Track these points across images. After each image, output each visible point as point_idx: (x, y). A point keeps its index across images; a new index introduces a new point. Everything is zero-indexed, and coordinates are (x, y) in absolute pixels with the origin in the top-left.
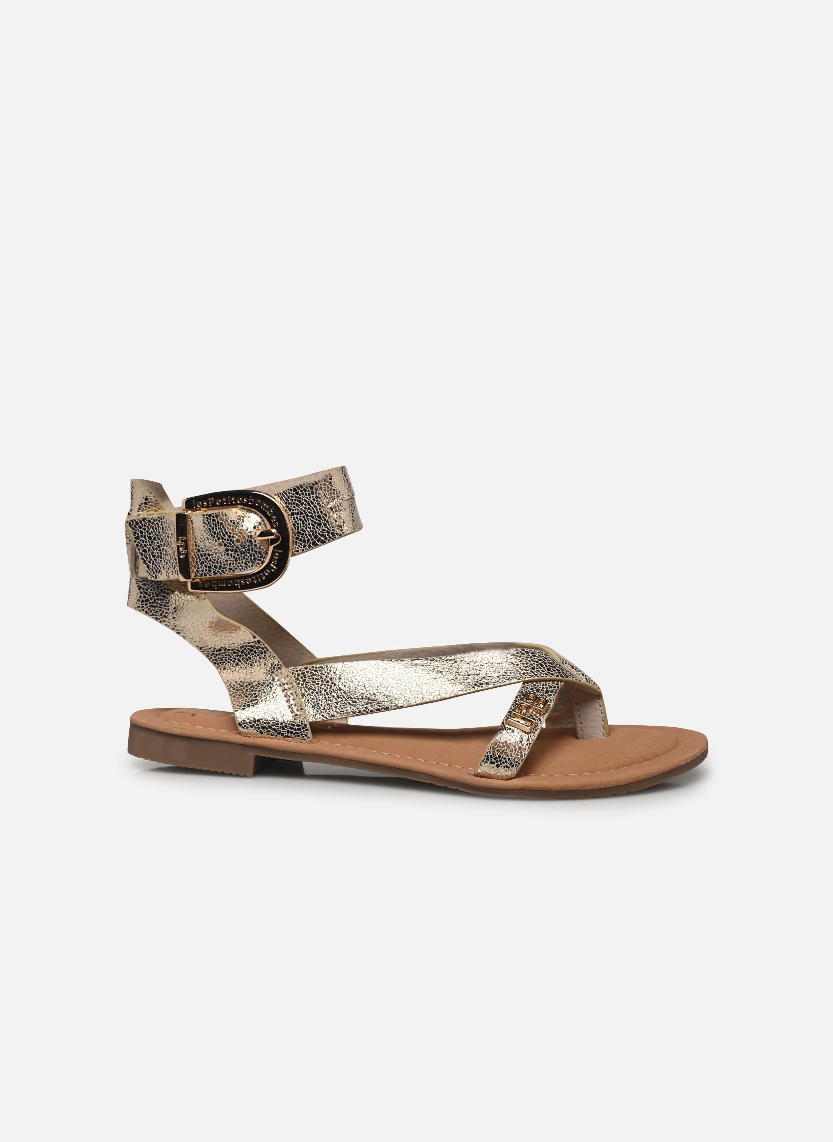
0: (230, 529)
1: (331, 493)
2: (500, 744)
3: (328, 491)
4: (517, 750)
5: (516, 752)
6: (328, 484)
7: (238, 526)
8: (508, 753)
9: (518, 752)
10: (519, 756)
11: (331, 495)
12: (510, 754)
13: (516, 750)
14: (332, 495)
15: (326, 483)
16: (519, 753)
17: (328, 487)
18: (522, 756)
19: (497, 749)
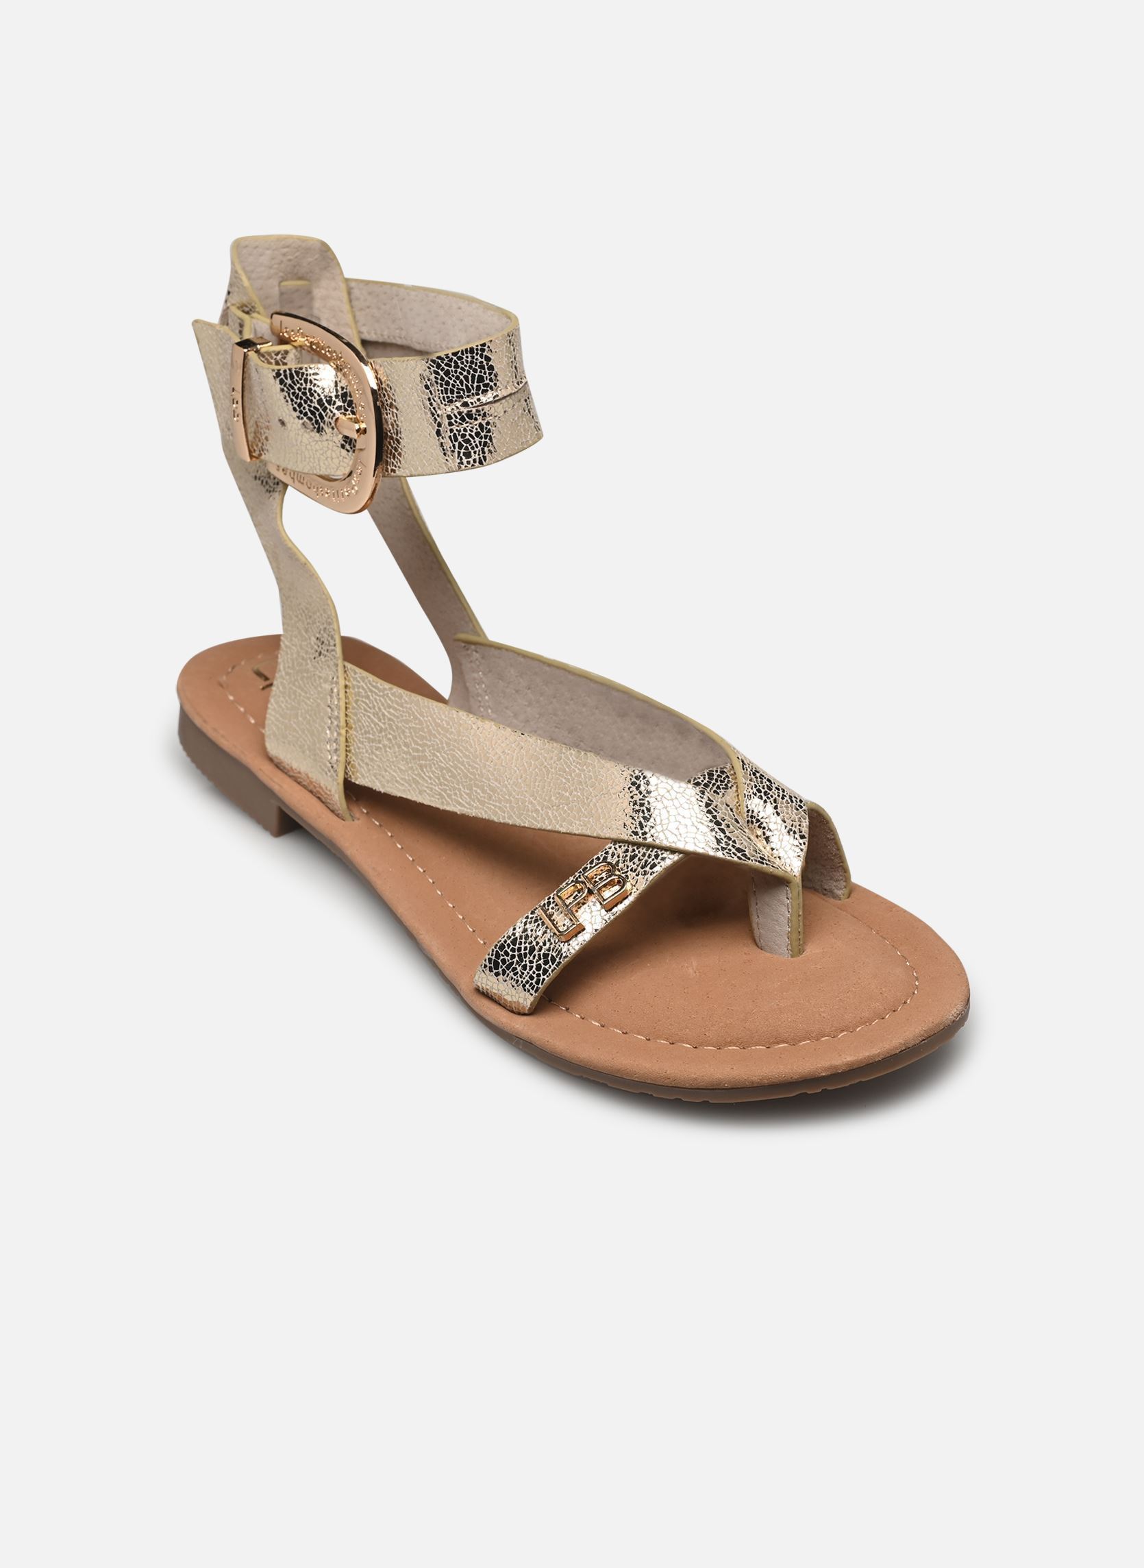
0: (296, 403)
1: (446, 389)
2: (509, 951)
3: (441, 386)
4: (534, 969)
5: (531, 972)
6: (442, 373)
7: (311, 401)
8: (518, 970)
9: (534, 972)
10: (534, 982)
11: (446, 393)
12: (520, 973)
13: (531, 968)
14: (449, 395)
15: (439, 371)
16: (535, 976)
17: (442, 379)
18: (537, 983)
19: (502, 957)
